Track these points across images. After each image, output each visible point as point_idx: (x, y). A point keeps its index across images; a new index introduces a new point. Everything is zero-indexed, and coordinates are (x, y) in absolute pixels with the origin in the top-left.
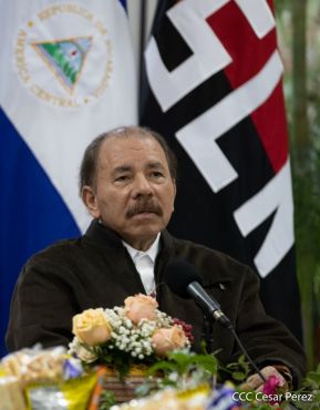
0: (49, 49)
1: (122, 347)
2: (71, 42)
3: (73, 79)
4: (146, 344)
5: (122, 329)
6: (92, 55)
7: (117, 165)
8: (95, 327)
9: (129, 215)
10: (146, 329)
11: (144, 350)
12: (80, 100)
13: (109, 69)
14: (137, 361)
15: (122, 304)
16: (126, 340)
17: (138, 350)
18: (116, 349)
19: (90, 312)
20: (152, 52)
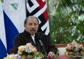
0: (12, 5)
1: (26, 52)
2: (16, 4)
3: (16, 9)
4: (30, 51)
5: (26, 49)
6: (19, 5)
7: (30, 23)
8: (22, 49)
9: (31, 31)
10: (30, 49)
11: (30, 52)
12: (17, 12)
13: (21, 7)
14: (29, 54)
15: (26, 45)
16: (27, 51)
17: (29, 52)
18: (25, 52)
19: (21, 46)
20: (28, 5)
